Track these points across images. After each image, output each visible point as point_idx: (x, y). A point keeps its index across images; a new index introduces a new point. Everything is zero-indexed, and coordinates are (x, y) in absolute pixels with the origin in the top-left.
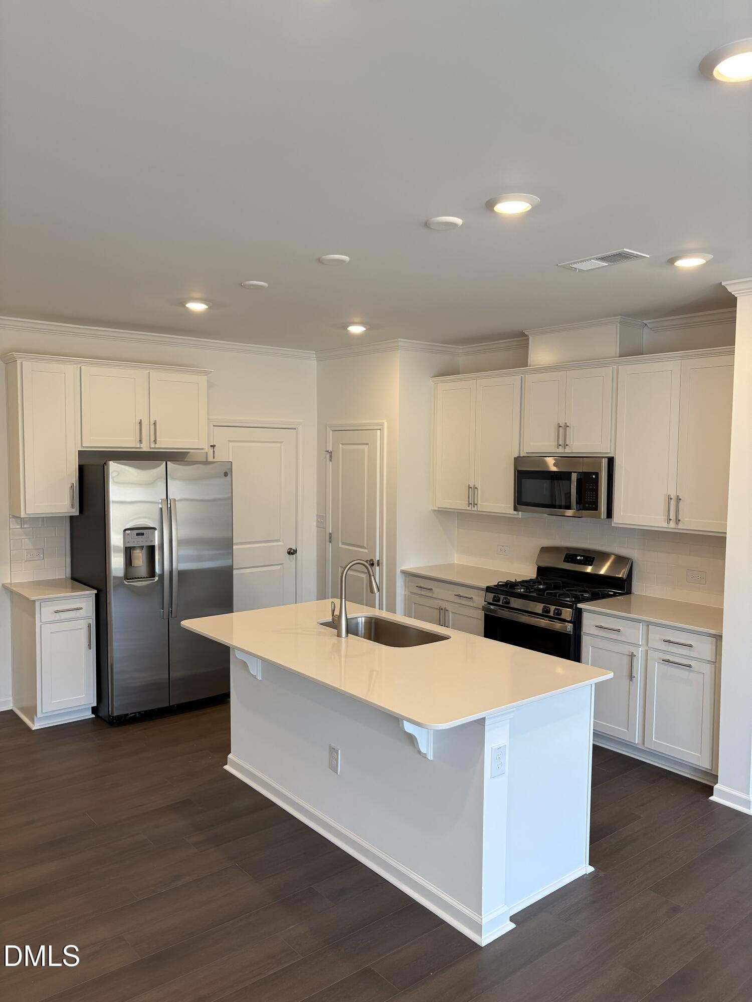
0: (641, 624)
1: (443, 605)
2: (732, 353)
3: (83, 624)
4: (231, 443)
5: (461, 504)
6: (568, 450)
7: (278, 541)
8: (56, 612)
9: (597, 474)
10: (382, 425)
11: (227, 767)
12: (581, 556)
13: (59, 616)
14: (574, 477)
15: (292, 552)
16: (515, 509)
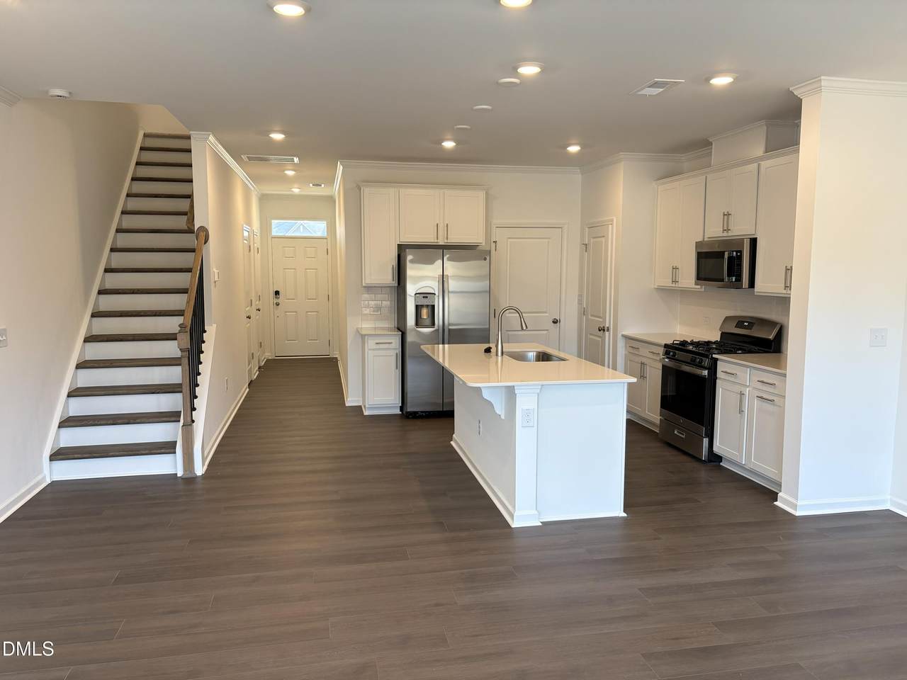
0: (749, 369)
1: (644, 360)
2: (797, 151)
3: (393, 353)
4: (509, 240)
5: (667, 282)
6: (730, 234)
7: (545, 312)
8: (377, 343)
9: (741, 252)
10: (612, 220)
11: (452, 442)
12: (747, 322)
13: (378, 346)
14: (726, 254)
15: (555, 322)
16: (696, 284)
